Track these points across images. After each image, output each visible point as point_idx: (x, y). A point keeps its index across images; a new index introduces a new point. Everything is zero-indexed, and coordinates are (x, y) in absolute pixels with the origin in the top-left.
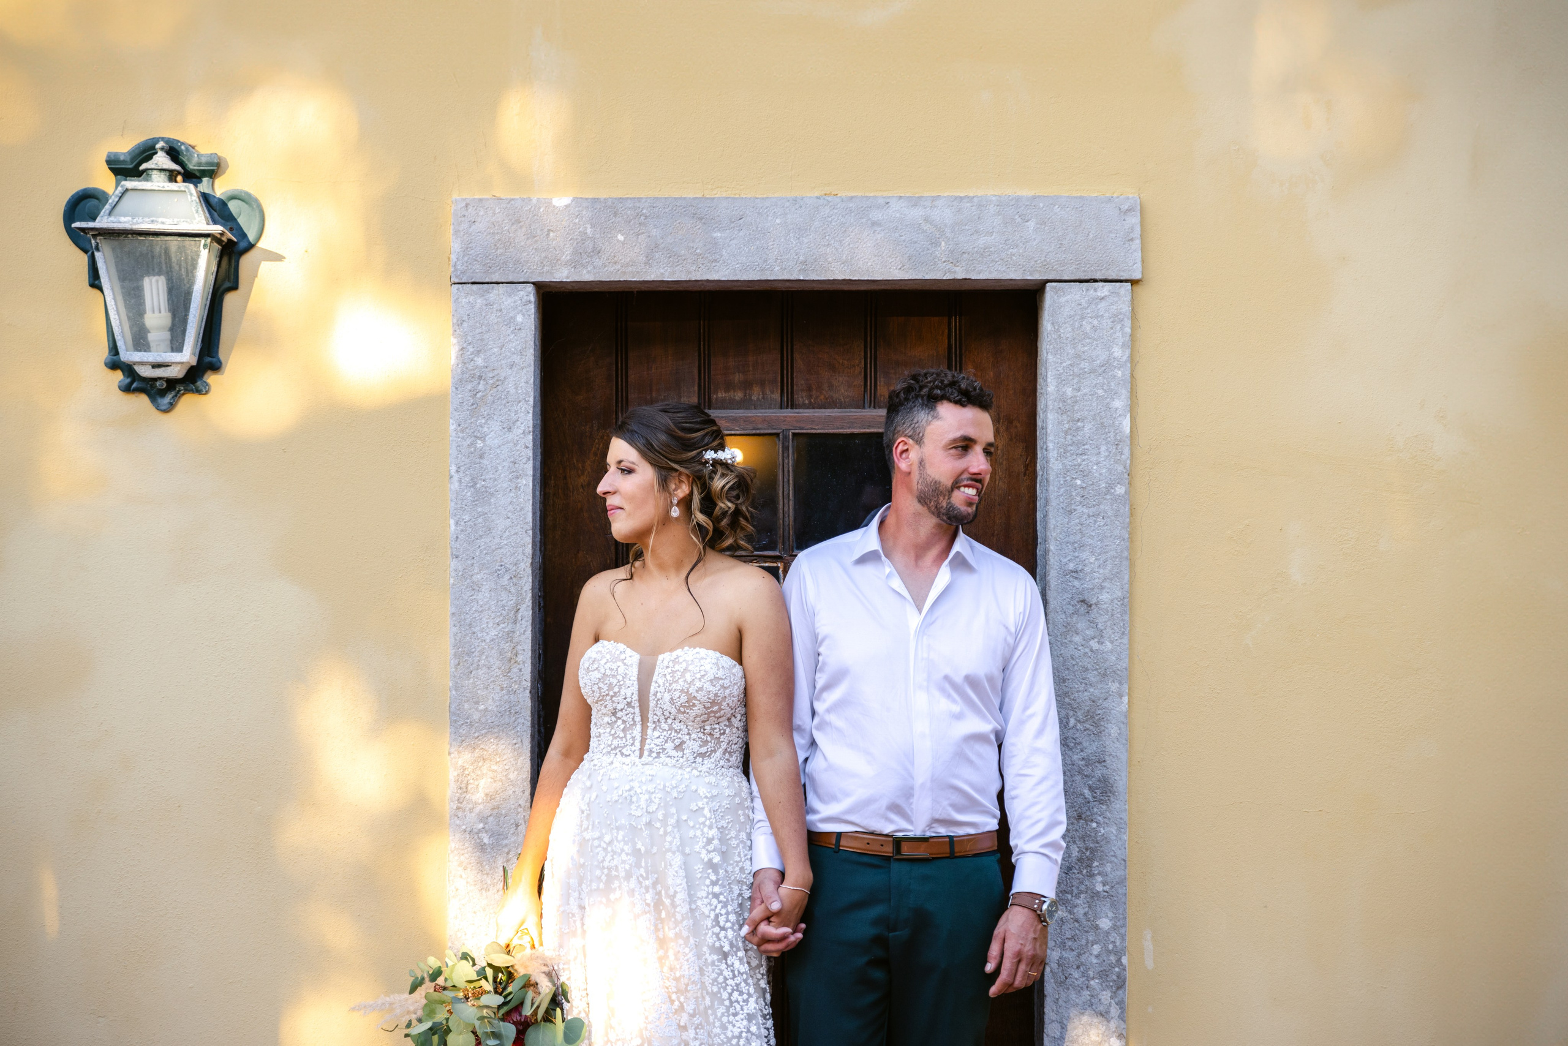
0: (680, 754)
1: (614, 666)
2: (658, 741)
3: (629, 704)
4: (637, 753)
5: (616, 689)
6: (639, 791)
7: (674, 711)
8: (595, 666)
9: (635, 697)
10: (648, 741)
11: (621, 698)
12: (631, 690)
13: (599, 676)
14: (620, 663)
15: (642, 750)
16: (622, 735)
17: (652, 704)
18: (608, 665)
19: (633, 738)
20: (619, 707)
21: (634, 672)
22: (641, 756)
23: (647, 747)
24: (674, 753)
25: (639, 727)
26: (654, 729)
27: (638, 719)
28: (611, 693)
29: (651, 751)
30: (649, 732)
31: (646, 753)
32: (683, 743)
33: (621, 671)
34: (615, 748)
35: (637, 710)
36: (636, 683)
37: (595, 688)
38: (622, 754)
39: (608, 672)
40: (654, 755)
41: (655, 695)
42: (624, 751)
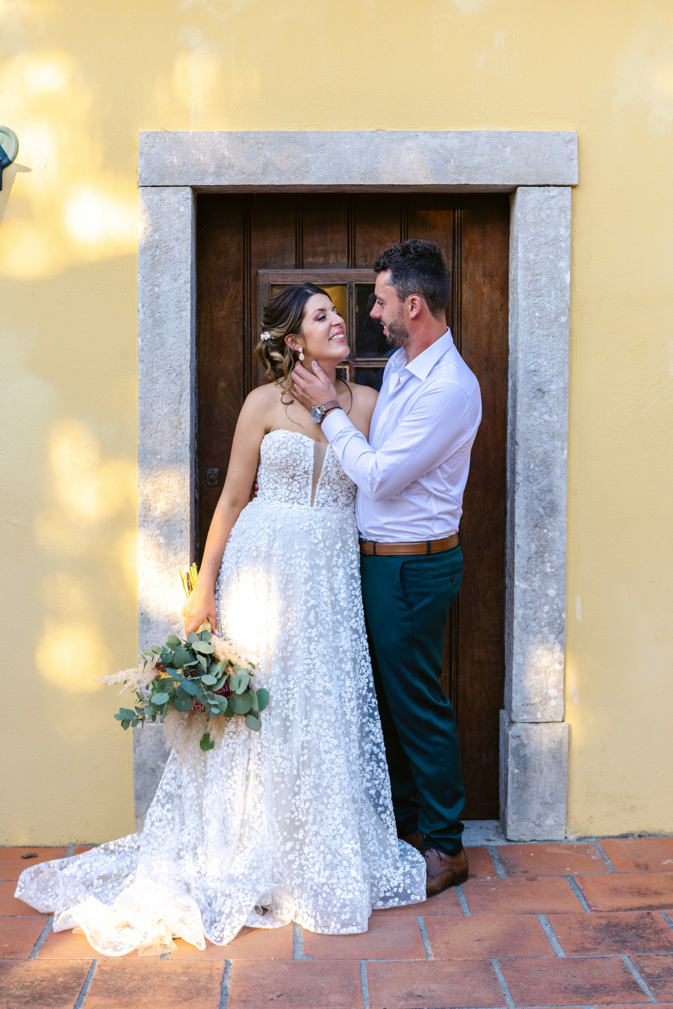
0: (336, 504)
1: (297, 447)
2: (323, 496)
3: (306, 472)
4: (309, 503)
5: (298, 462)
6: (315, 527)
7: (337, 479)
8: (285, 446)
9: (312, 468)
10: (316, 496)
11: (301, 468)
12: (309, 464)
13: (288, 453)
14: (301, 445)
15: (312, 502)
16: (298, 491)
17: (322, 474)
18: (294, 446)
19: (306, 494)
20: (298, 473)
21: (311, 452)
22: (312, 506)
23: (316, 500)
24: (332, 504)
25: (310, 487)
26: (320, 489)
27: (310, 481)
28: (295, 464)
29: (318, 502)
30: (317, 490)
31: (315, 504)
32: (338, 497)
33: (302, 450)
34: (293, 499)
35: (311, 477)
36: (312, 459)
37: (284, 461)
38: (298, 503)
39: (294, 451)
40: (321, 505)
41: (326, 468)
42: (300, 501)
